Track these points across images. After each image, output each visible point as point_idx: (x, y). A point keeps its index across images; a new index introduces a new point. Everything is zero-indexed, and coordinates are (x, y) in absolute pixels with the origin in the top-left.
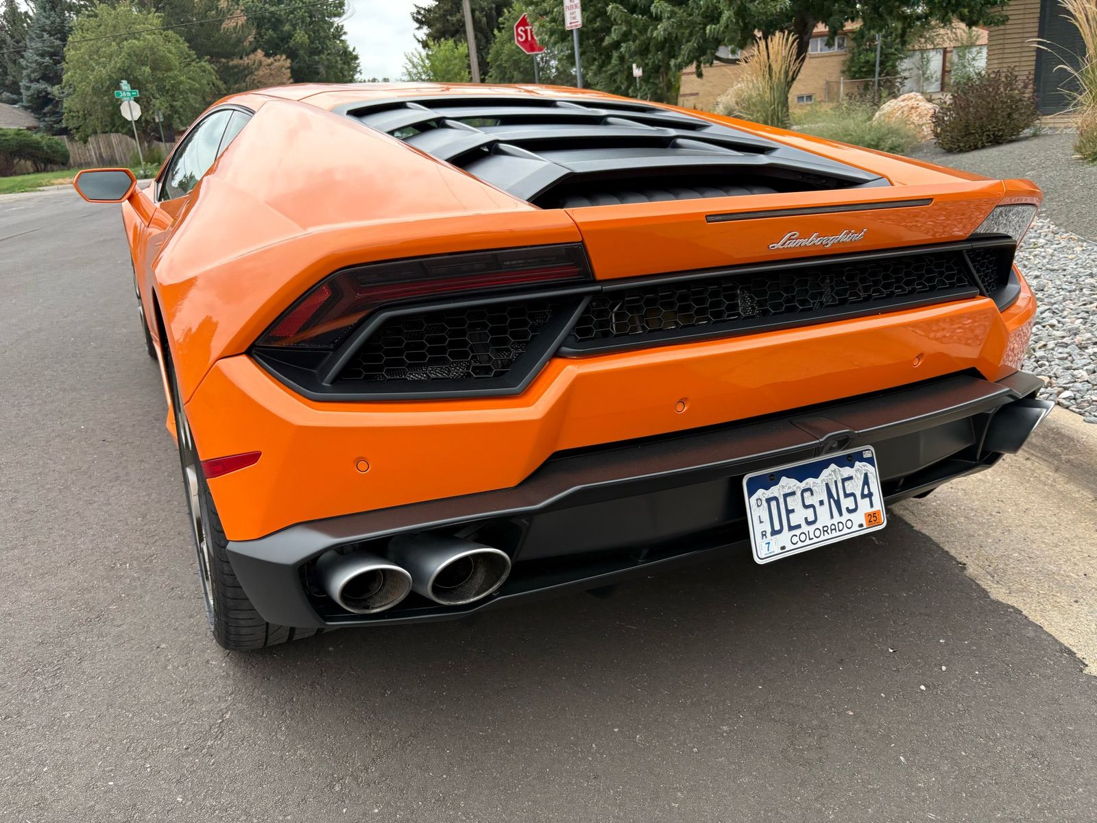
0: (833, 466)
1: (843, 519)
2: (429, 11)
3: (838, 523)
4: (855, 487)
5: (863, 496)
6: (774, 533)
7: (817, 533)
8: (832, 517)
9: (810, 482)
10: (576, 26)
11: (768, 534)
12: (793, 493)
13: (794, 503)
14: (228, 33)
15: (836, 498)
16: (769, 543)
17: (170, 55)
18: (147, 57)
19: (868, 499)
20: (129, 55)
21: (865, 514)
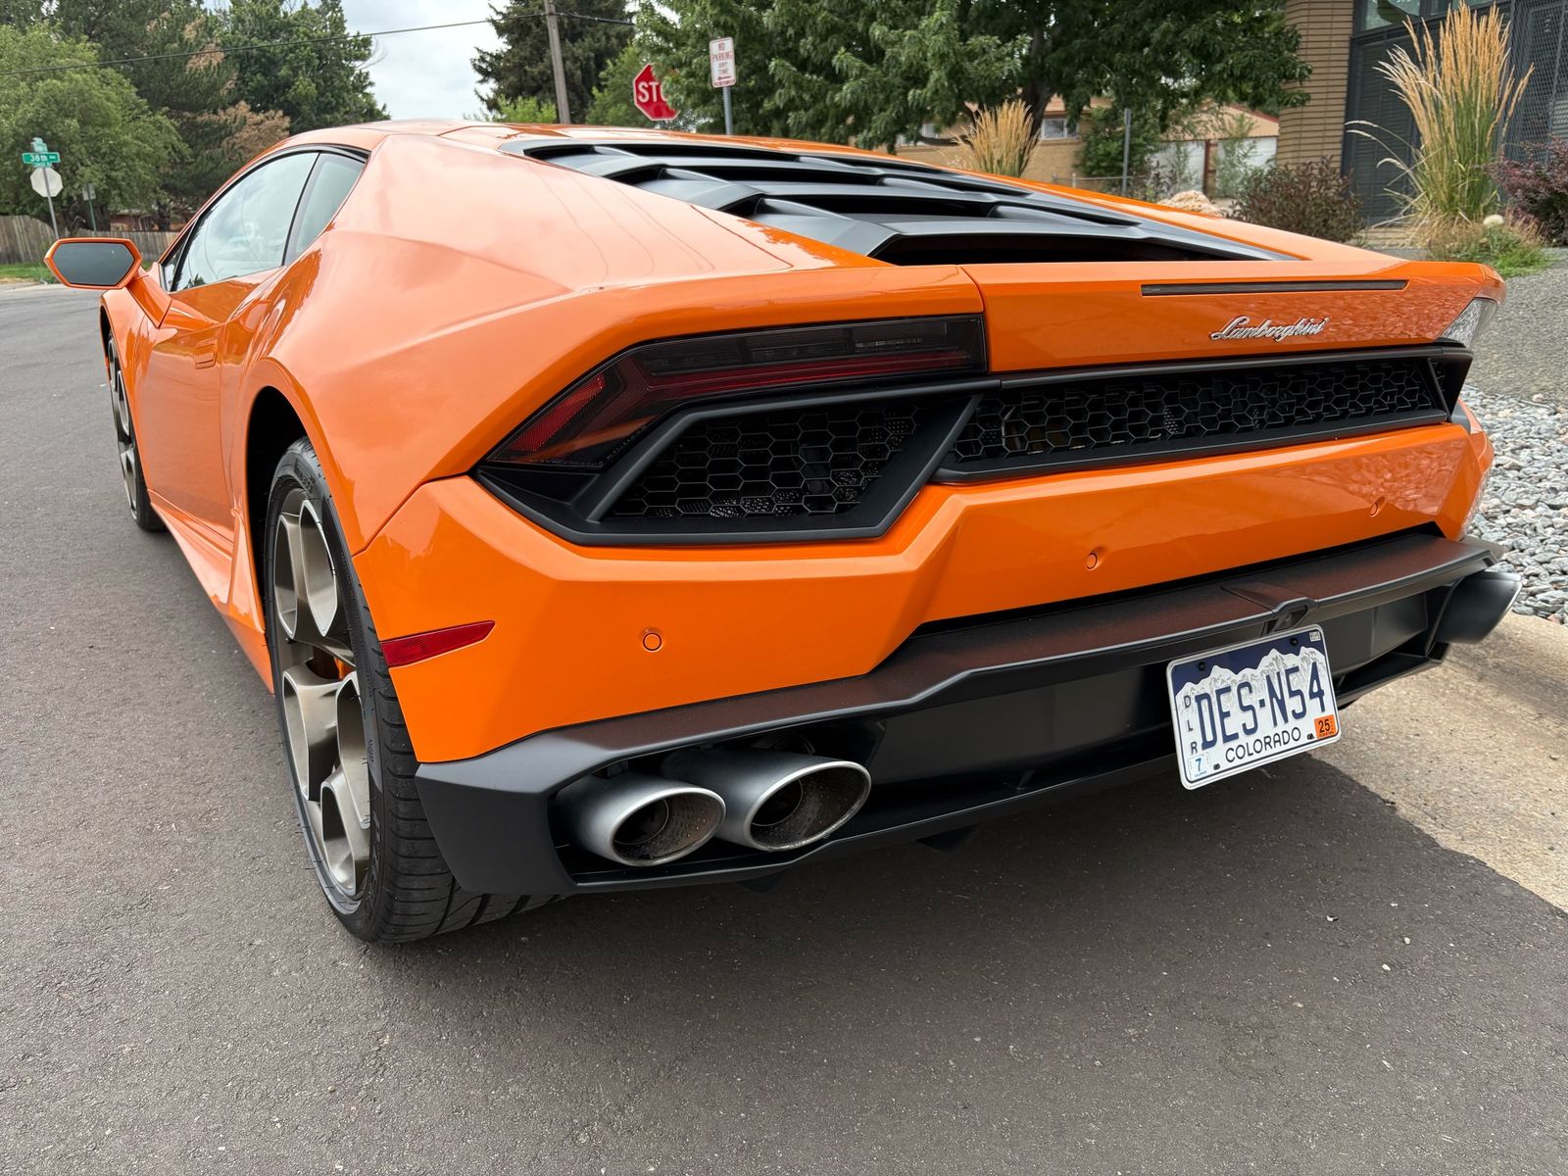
0: (1274, 653)
1: (1289, 727)
2: (498, 57)
3: (1283, 732)
4: (1300, 680)
5: (1312, 695)
6: (1207, 745)
7: (1258, 746)
8: (1275, 724)
9: (1247, 673)
10: (728, 82)
11: (1199, 747)
12: (1227, 690)
13: (1229, 702)
14: (197, 76)
15: (1280, 698)
16: (1199, 760)
17: (109, 104)
18: (74, 106)
19: (1318, 700)
20: (46, 100)
21: (1316, 720)
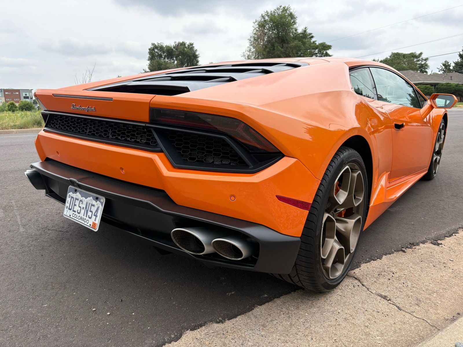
0: (91, 198)
3: (85, 219)
4: (94, 209)
5: (94, 215)
8: (84, 215)
9: (83, 199)
11: (68, 208)
12: (78, 199)
13: (77, 203)
15: (87, 210)
16: (67, 211)
19: (95, 217)
